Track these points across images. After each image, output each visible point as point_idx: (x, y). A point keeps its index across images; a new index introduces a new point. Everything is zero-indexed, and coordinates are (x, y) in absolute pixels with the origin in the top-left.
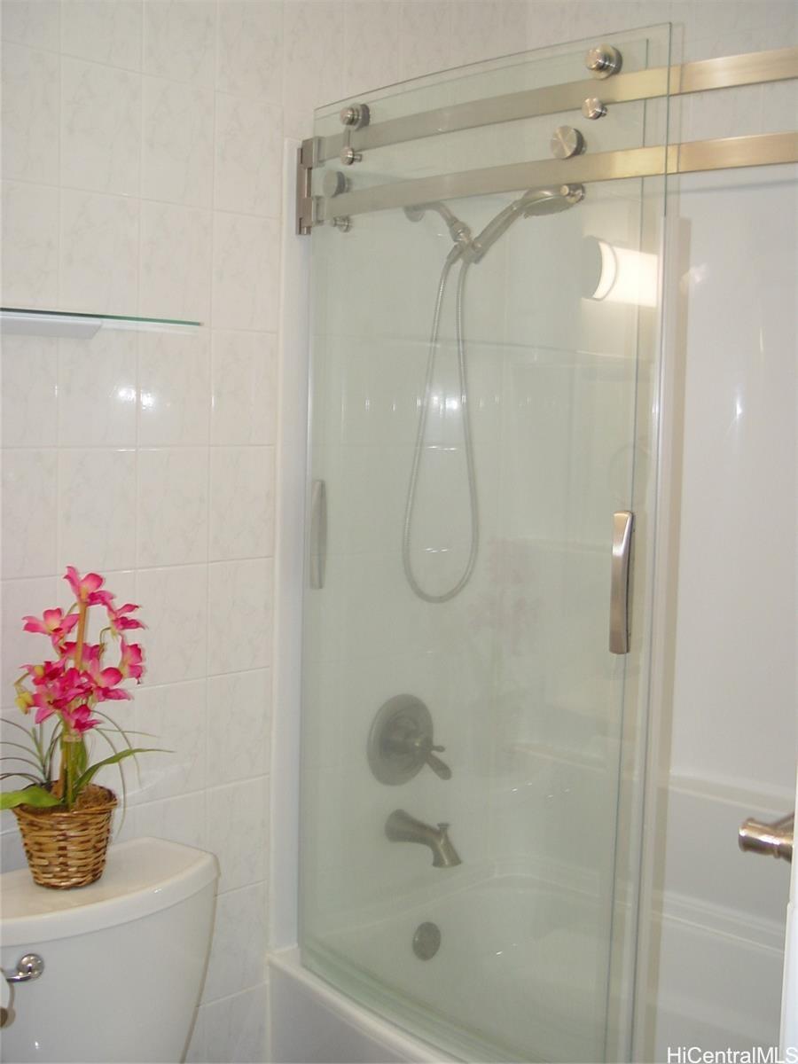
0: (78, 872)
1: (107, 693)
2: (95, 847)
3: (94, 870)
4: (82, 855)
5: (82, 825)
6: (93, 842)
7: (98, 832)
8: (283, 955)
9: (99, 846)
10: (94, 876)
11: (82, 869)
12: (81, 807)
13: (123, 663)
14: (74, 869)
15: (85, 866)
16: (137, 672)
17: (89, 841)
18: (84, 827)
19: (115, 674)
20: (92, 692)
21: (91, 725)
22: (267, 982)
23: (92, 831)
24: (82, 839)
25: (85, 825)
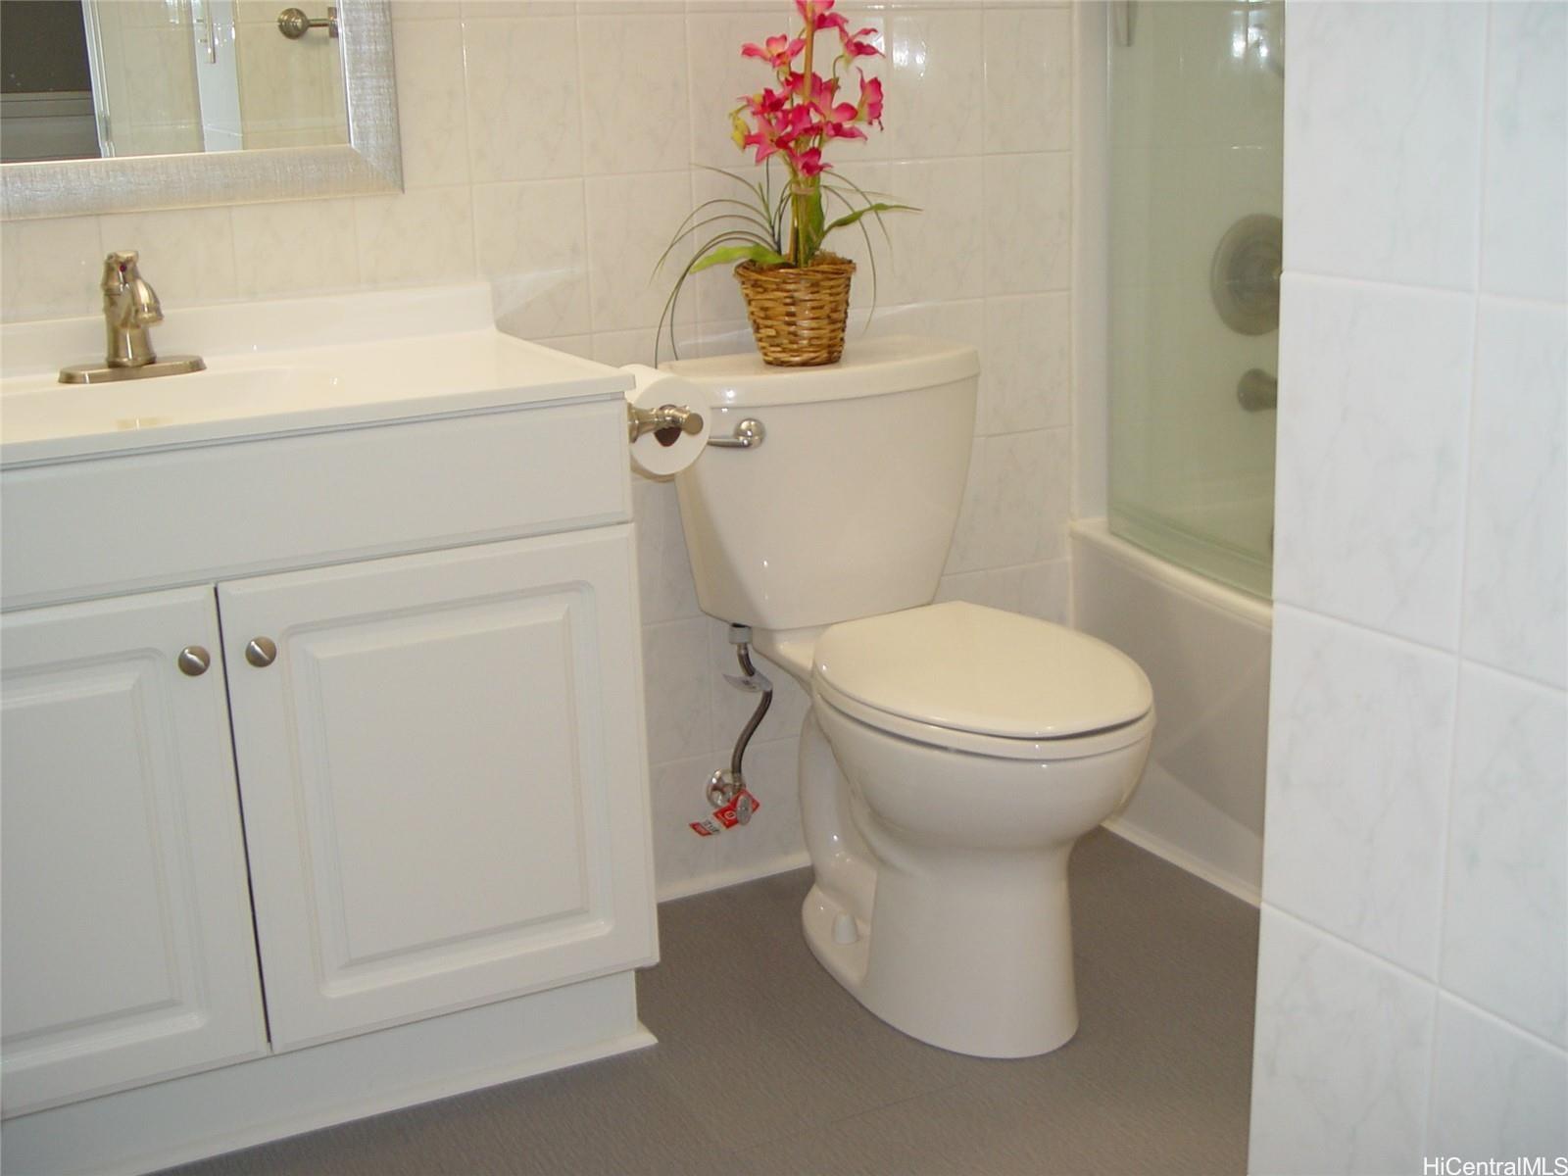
0: (811, 345)
1: (838, 131)
2: (829, 317)
3: (829, 346)
4: (814, 324)
5: (813, 285)
6: (827, 310)
7: (832, 299)
8: (1093, 524)
9: (836, 318)
10: (830, 353)
11: (815, 342)
12: (813, 265)
13: (862, 103)
14: (805, 342)
15: (817, 338)
16: (875, 110)
17: (821, 307)
18: (816, 289)
19: (848, 110)
20: (822, 130)
21: (821, 168)
22: (1069, 558)
23: (824, 296)
24: (815, 304)
25: (815, 287)
